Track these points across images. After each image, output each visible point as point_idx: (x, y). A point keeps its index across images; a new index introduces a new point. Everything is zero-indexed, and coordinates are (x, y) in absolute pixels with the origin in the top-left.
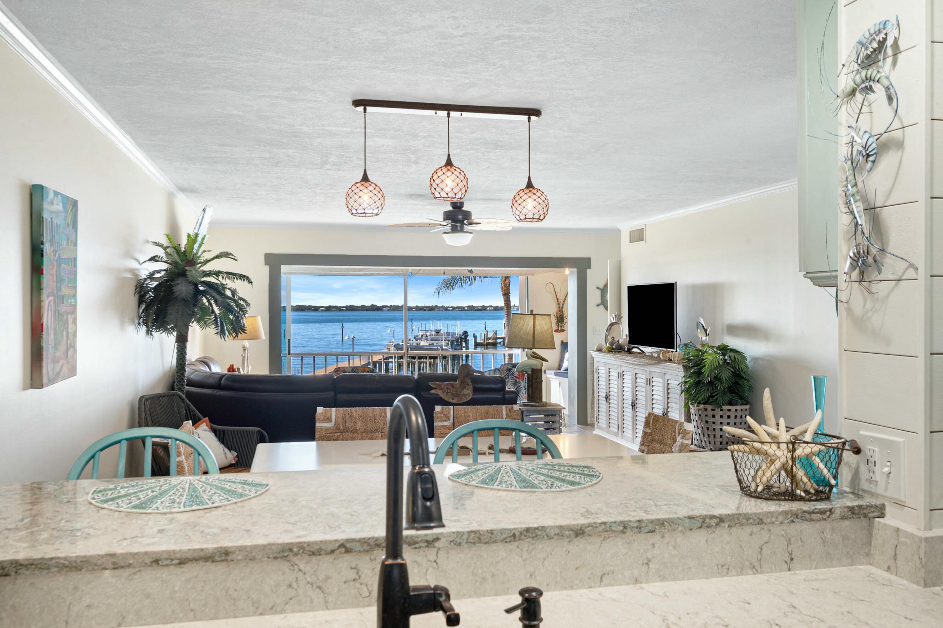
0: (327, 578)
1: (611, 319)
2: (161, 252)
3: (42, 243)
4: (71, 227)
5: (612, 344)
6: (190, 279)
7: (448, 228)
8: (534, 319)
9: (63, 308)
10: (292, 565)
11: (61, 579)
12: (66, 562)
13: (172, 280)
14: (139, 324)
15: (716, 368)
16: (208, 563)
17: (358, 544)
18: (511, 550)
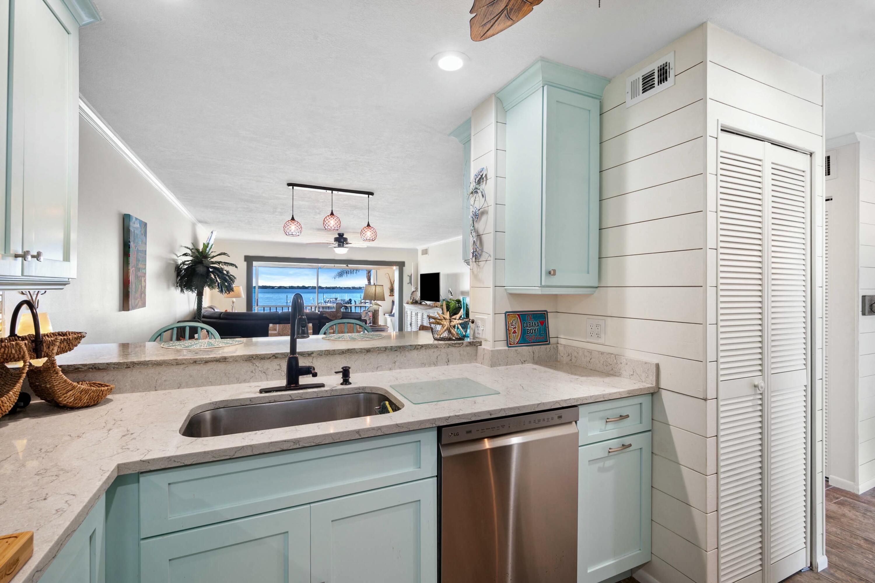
0: (268, 369)
1: (413, 289)
2: (189, 252)
3: (129, 242)
4: (143, 236)
5: (413, 300)
6: (205, 265)
7: (337, 245)
8: (376, 287)
9: (139, 274)
10: (253, 364)
11: (153, 370)
12: (156, 362)
13: (195, 265)
14: (177, 286)
15: (455, 309)
16: (217, 363)
17: (280, 355)
18: (342, 358)
